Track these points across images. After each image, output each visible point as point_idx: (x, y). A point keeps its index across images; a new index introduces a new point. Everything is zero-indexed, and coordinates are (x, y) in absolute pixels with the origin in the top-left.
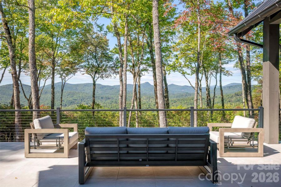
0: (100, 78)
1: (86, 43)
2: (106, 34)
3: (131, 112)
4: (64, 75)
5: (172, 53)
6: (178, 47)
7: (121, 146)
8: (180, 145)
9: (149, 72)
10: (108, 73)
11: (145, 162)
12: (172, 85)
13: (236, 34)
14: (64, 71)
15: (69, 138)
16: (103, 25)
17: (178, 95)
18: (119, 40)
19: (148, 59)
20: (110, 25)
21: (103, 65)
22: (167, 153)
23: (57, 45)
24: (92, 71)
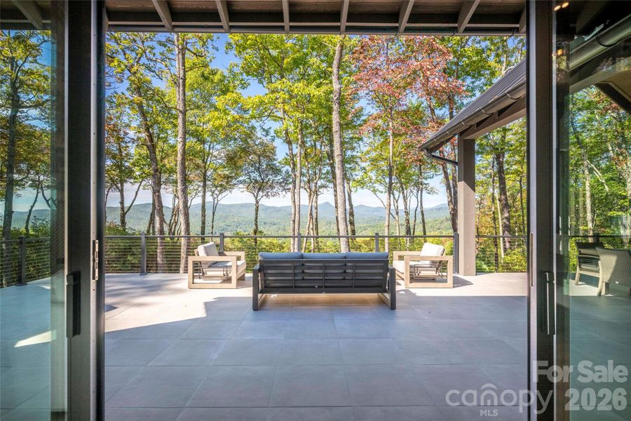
0: (264, 197)
1: (245, 151)
2: (273, 140)
3: (305, 239)
4: (216, 192)
5: (359, 165)
6: (367, 157)
7: (297, 271)
8: (357, 271)
9: (329, 189)
10: (275, 190)
11: (320, 289)
12: (361, 206)
13: (427, 150)
14: (216, 187)
15: (237, 266)
16: (270, 128)
17: (369, 220)
18: (291, 149)
19: (327, 173)
20: (278, 128)
21: (269, 180)
22: (344, 279)
23: (209, 154)
24: (254, 187)
